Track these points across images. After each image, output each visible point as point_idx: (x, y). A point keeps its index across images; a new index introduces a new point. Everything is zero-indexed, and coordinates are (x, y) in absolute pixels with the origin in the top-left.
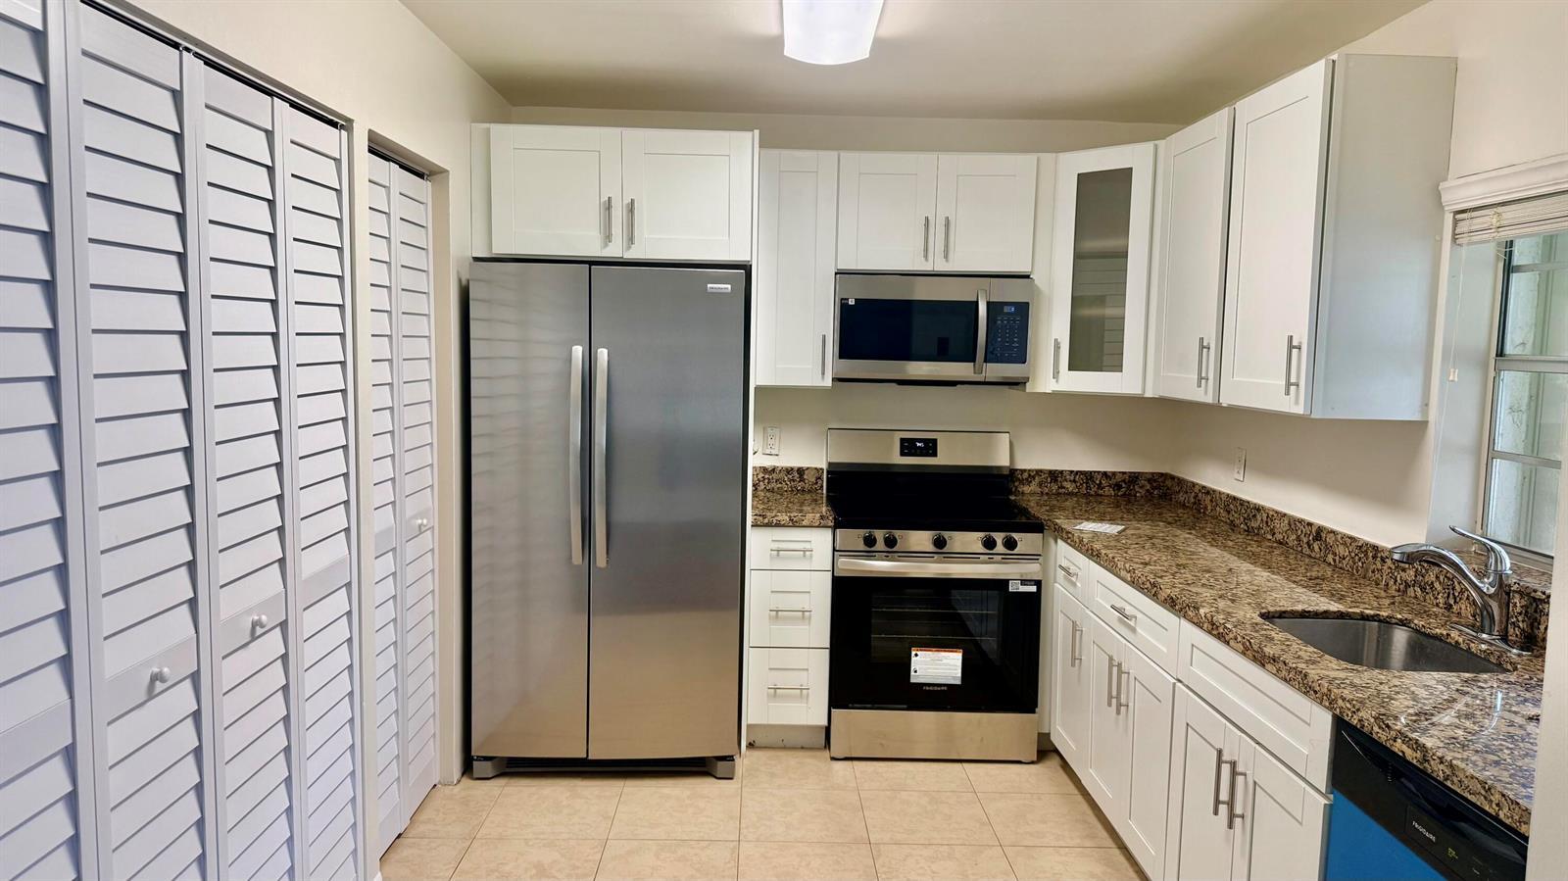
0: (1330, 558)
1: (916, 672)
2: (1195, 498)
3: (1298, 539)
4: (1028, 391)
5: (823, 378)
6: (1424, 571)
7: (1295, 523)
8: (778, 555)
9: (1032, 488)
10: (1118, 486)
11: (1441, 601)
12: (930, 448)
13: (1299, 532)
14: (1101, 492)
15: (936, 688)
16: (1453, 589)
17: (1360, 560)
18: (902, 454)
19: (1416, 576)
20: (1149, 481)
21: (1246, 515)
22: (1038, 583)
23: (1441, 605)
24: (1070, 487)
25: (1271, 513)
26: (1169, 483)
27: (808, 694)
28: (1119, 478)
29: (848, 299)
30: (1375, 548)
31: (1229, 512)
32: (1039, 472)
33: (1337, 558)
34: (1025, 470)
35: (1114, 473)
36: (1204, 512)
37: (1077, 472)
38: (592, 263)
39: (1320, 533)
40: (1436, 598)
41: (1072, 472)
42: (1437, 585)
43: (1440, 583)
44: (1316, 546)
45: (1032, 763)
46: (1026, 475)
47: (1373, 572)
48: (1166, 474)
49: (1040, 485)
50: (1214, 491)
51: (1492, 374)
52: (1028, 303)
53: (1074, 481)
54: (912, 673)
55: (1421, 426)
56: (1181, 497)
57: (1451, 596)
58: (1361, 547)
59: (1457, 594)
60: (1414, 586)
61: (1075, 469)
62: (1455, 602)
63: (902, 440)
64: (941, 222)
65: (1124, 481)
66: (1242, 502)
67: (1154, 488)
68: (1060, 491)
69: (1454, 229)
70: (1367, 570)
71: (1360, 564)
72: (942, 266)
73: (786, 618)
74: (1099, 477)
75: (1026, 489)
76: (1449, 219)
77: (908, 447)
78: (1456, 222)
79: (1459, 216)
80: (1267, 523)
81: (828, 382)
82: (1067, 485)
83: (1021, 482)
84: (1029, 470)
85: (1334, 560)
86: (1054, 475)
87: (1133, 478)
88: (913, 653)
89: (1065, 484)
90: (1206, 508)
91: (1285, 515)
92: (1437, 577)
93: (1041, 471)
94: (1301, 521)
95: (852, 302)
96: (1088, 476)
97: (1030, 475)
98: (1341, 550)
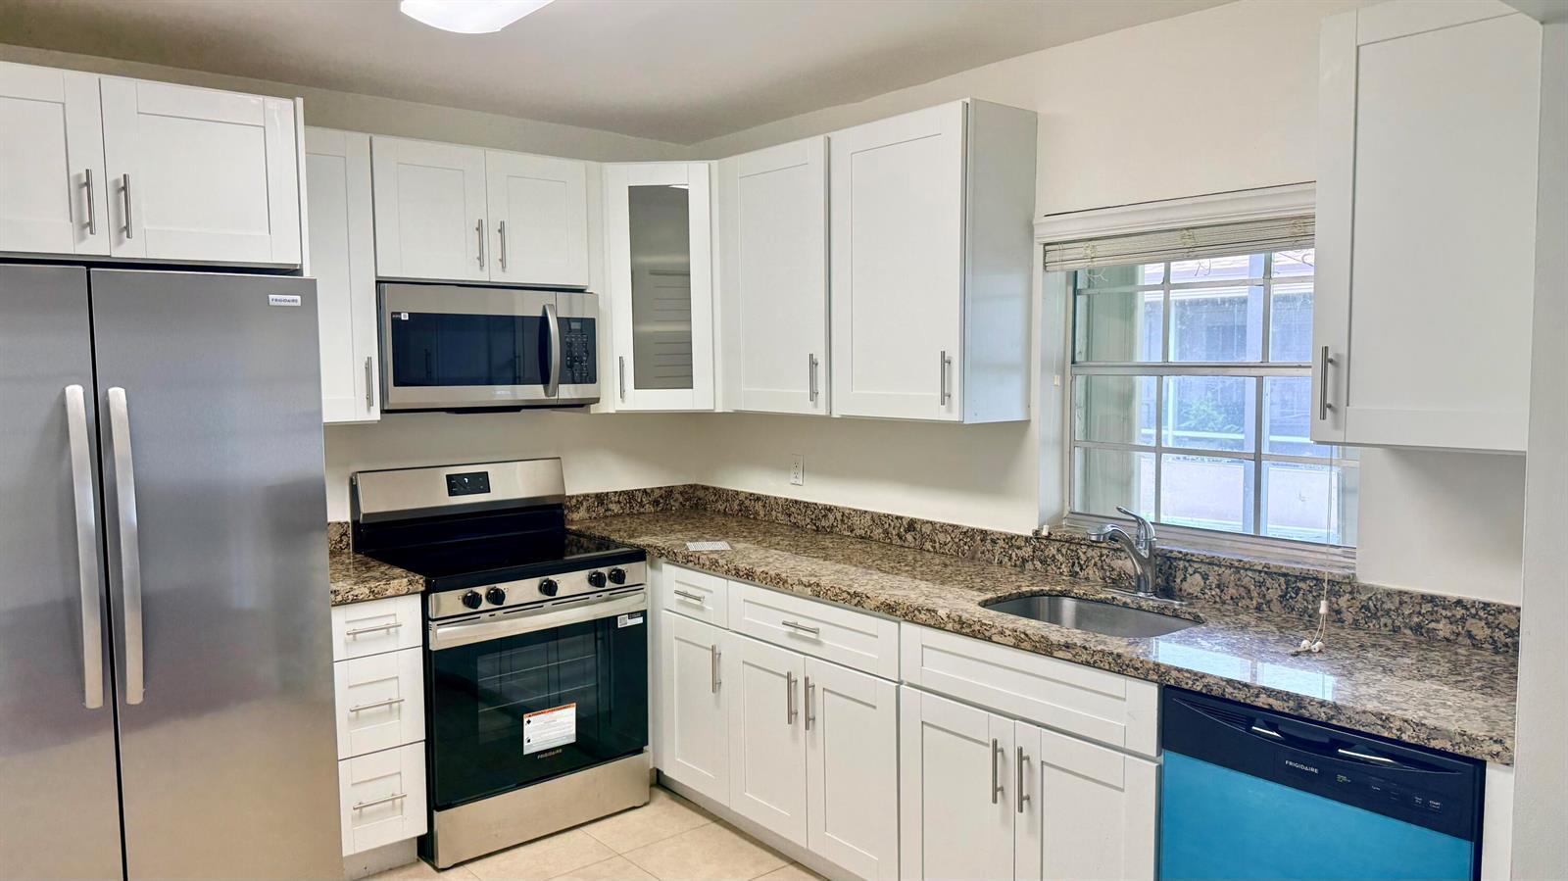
0: (928, 545)
1: (529, 741)
2: (740, 505)
3: (886, 532)
4: (592, 412)
5: (369, 409)
6: (1042, 547)
7: (878, 519)
8: (355, 639)
9: (581, 514)
10: (656, 503)
11: (1065, 569)
12: (480, 482)
13: (887, 526)
14: (642, 510)
15: (550, 754)
16: (1078, 558)
17: (965, 544)
18: (451, 493)
19: (1034, 552)
20: (681, 493)
21: (813, 516)
22: (644, 614)
23: (1065, 574)
24: (615, 508)
25: (848, 511)
26: (700, 493)
27: (402, 804)
28: (657, 494)
29: (399, 313)
30: (984, 533)
31: (790, 515)
32: (586, 497)
33: (937, 545)
34: (573, 497)
35: (652, 490)
36: (755, 518)
37: (621, 492)
38: (90, 264)
39: (912, 525)
40: (1060, 568)
41: (616, 492)
42: (1059, 557)
43: (1063, 555)
44: (909, 537)
45: (645, 804)
46: (574, 501)
47: (983, 553)
48: (696, 485)
49: (588, 510)
50: (767, 497)
51: (1068, 377)
52: (594, 320)
53: (619, 502)
54: (525, 744)
55: (1025, 424)
56: (721, 506)
57: (1076, 564)
58: (965, 533)
59: (1082, 562)
60: (1032, 560)
61: (619, 489)
62: (1081, 569)
63: (449, 478)
64: (494, 228)
65: (661, 496)
66: (807, 505)
67: (687, 500)
68: (607, 514)
69: (1045, 259)
70: (976, 552)
71: (966, 547)
72: (499, 277)
73: (369, 716)
74: (640, 495)
75: (575, 516)
76: (1039, 251)
77: (455, 485)
78: (1045, 252)
79: (1047, 248)
80: (842, 521)
81: (375, 415)
82: (613, 506)
83: (570, 509)
84: (577, 496)
85: (934, 547)
86: (601, 498)
87: (669, 492)
88: (525, 721)
89: (611, 506)
90: (757, 513)
91: (866, 512)
92: (1058, 550)
93: (588, 495)
94: (887, 516)
95: (405, 317)
96: (630, 495)
97: (578, 501)
98: (941, 537)
